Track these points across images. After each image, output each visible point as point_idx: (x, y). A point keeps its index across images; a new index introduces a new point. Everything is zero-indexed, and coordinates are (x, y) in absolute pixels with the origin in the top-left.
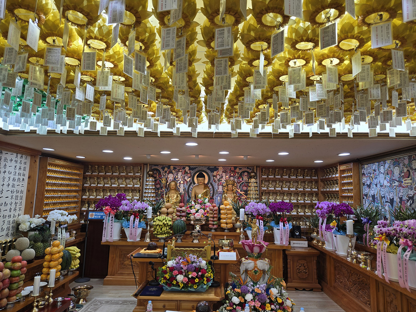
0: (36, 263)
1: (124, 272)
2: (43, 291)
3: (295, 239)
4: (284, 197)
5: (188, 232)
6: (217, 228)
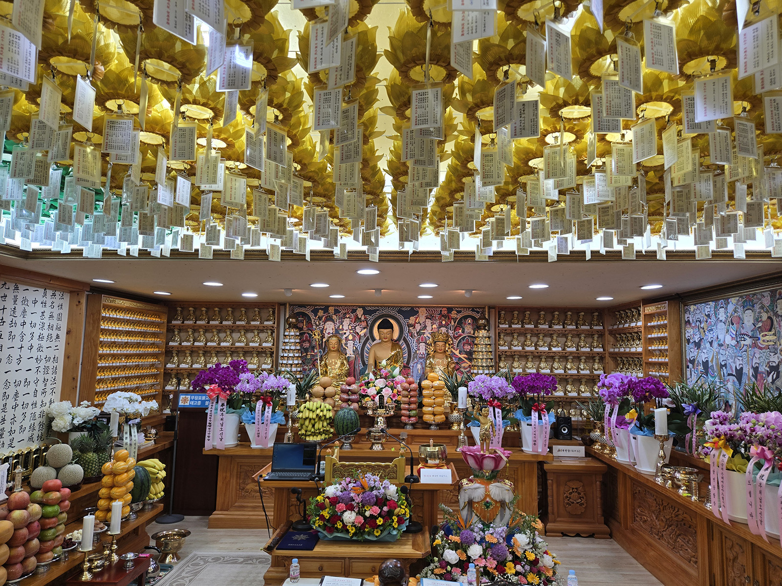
0: (86, 489)
1: (246, 504)
2: (101, 541)
3: (561, 441)
4: (540, 364)
5: (364, 430)
6: (417, 422)
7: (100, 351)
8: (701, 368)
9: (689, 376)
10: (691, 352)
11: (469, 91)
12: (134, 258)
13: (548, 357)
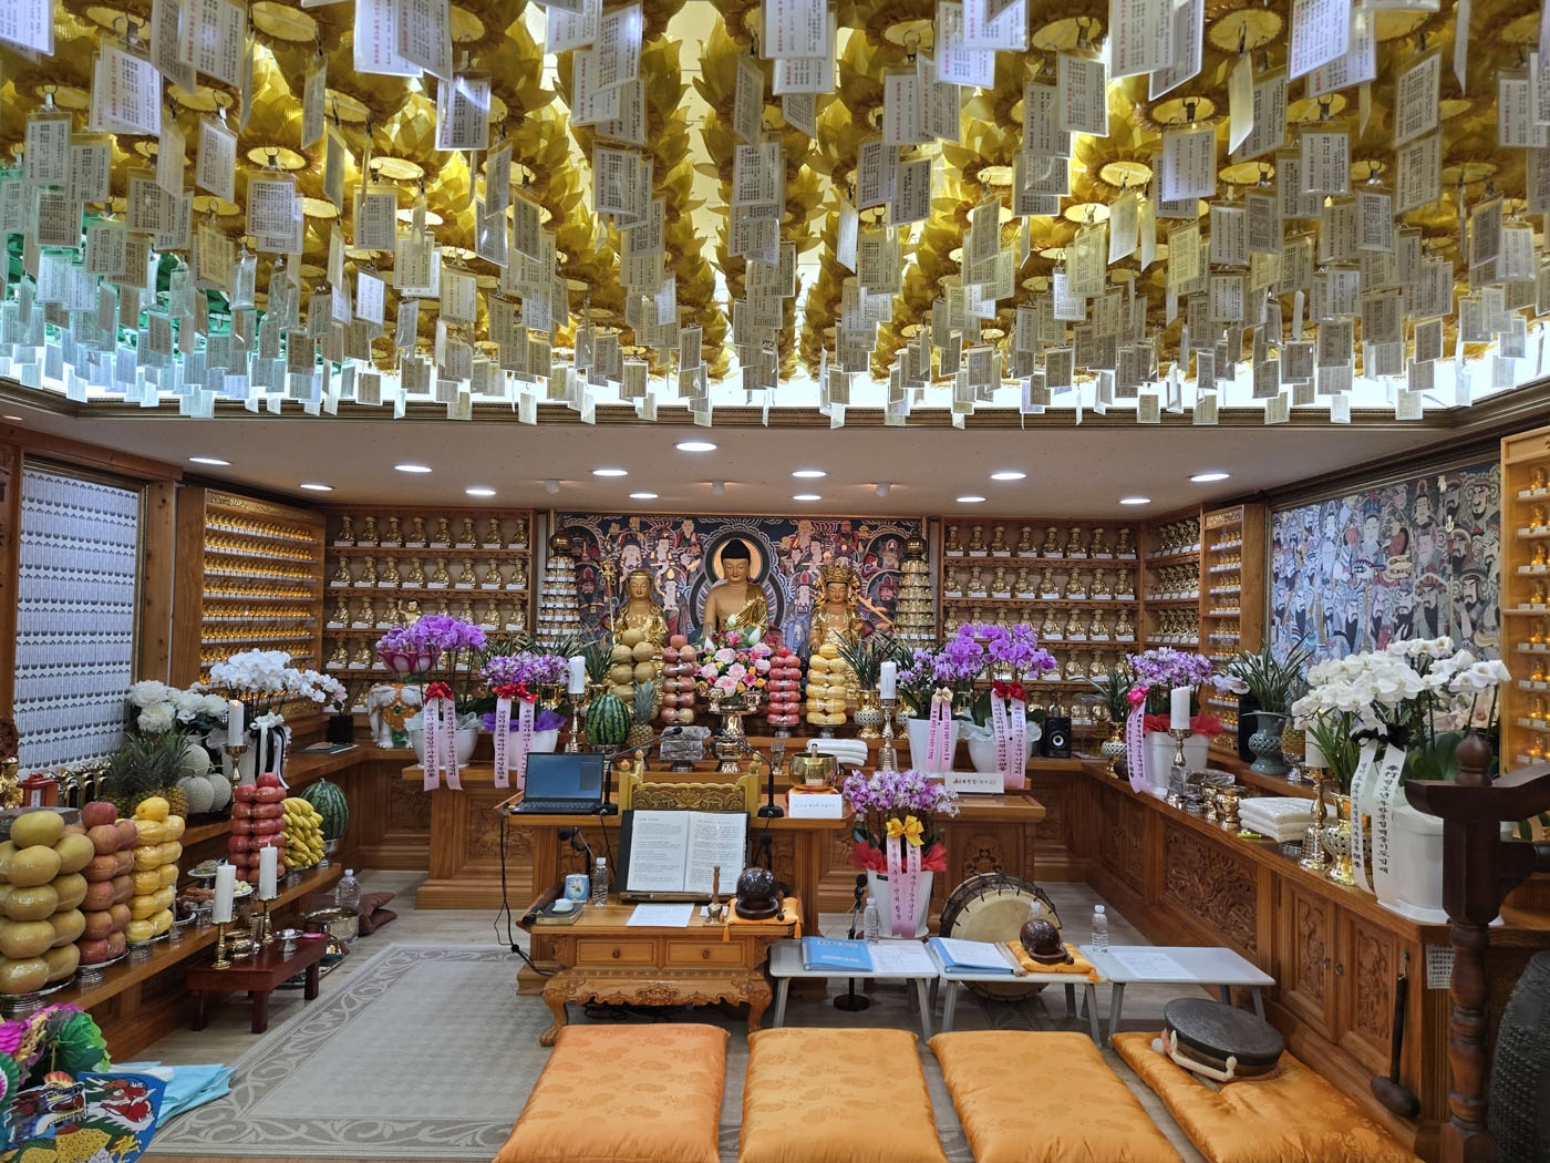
1: (482, 868)
6: (797, 726)
7: (206, 593)
8: (1293, 623)
9: (1274, 639)
10: (1279, 597)
11: (833, 141)
12: (275, 416)
13: (1034, 611)
